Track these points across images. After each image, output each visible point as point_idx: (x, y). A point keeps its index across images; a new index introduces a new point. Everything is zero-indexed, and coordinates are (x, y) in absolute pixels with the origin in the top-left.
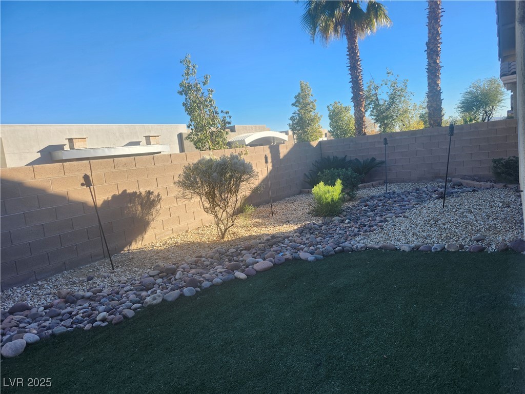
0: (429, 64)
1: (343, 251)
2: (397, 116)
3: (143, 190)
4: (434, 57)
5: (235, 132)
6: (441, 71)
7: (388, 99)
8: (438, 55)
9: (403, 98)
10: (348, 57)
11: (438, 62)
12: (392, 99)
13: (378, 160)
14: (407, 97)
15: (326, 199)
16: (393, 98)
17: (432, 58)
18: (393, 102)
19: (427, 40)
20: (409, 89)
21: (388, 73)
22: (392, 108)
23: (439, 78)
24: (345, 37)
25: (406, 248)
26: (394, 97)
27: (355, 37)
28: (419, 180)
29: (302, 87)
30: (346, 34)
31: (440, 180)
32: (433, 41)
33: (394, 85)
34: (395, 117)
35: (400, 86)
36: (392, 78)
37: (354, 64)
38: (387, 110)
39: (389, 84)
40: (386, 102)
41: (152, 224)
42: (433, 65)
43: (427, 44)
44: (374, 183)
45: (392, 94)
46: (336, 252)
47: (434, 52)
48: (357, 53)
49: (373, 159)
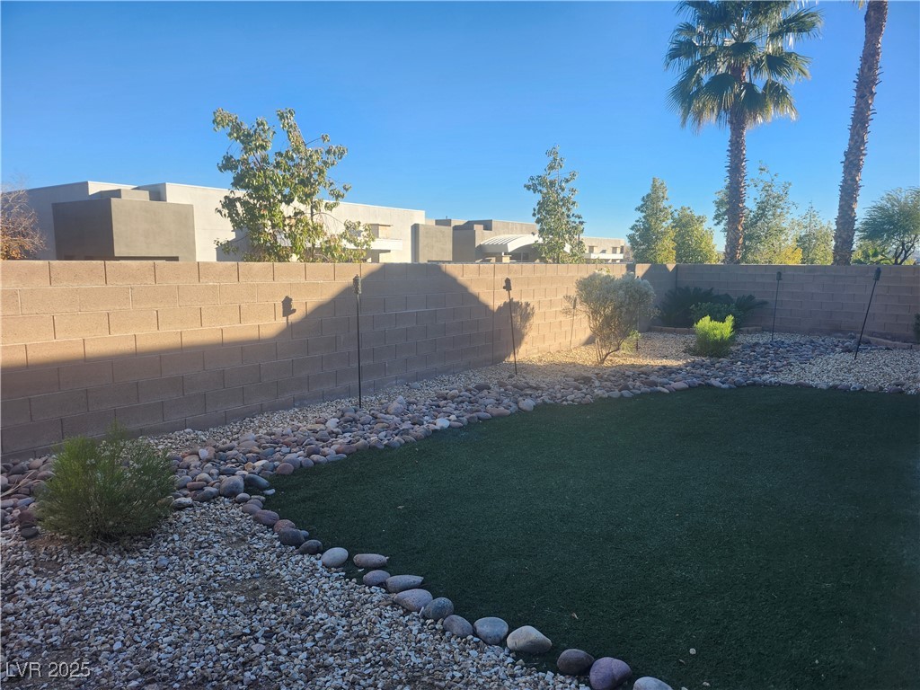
0: (845, 181)
1: (754, 384)
2: (766, 237)
3: (523, 301)
4: (854, 172)
5: (491, 230)
6: (859, 192)
7: (755, 209)
8: (859, 170)
9: (779, 210)
10: (728, 153)
11: (857, 179)
12: (763, 210)
13: (758, 299)
14: (786, 210)
15: (715, 335)
16: (763, 208)
17: (850, 173)
18: (763, 215)
19: (846, 148)
20: (790, 198)
21: (762, 169)
22: (759, 224)
23: (856, 201)
24: (729, 126)
25: (825, 387)
26: (766, 207)
27: (743, 128)
28: (811, 332)
29: (654, 186)
30: (731, 122)
31: (839, 334)
32: (854, 151)
33: (767, 188)
34: (763, 238)
35: (776, 191)
36: (766, 177)
37: (737, 164)
38: (751, 225)
39: (761, 185)
40: (752, 214)
41: (526, 339)
42: (850, 182)
43: (846, 154)
44: (750, 329)
45: (763, 203)
46: (748, 385)
47: (855, 165)
48: (742, 151)
49: (751, 297)
